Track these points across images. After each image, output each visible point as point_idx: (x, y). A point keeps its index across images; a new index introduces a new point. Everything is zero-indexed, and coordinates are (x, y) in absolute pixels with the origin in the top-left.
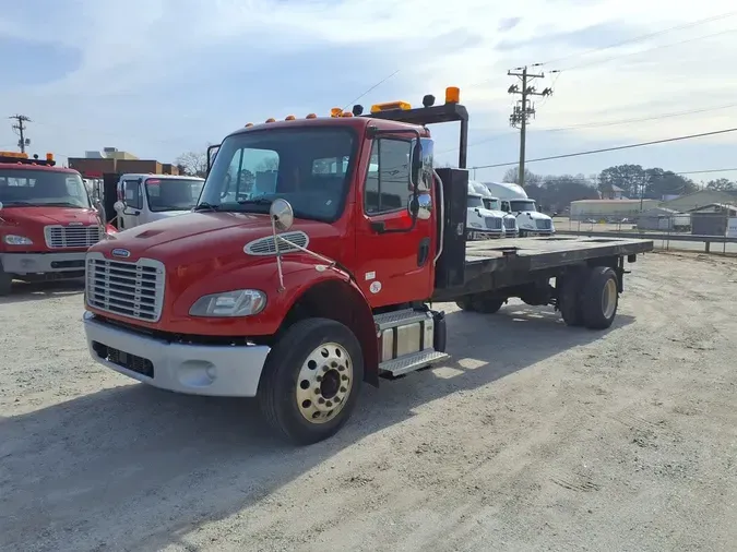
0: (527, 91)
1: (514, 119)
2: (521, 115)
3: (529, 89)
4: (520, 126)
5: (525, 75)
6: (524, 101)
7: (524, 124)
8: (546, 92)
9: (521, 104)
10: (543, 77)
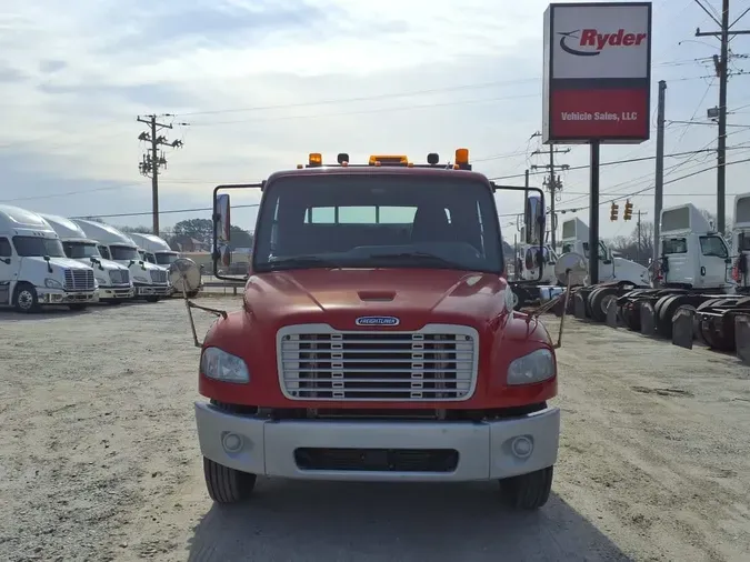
0: (157, 141)
1: (145, 167)
2: (152, 165)
3: (160, 138)
4: (151, 175)
5: (154, 124)
6: (155, 150)
7: (155, 174)
8: (176, 143)
9: (151, 152)
10: (171, 127)
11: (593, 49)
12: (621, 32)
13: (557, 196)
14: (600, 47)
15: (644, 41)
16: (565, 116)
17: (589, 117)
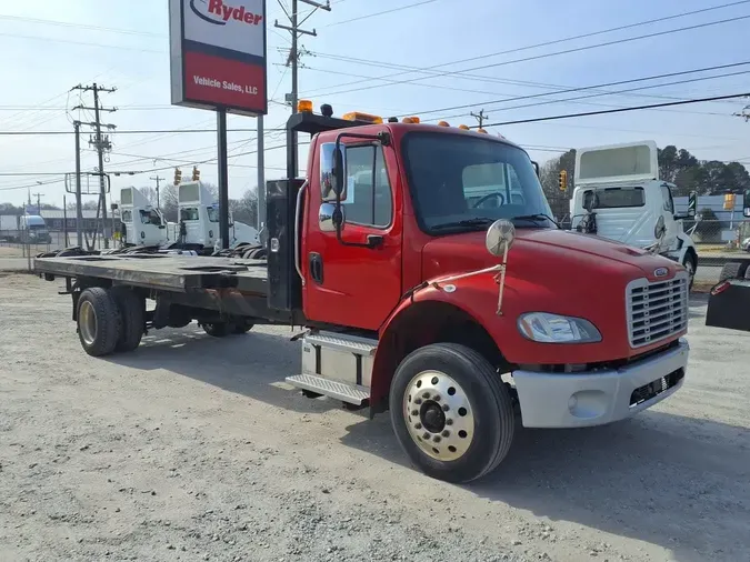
11: (220, 18)
12: (242, 8)
13: (105, 156)
14: (226, 19)
15: (261, 22)
16: (198, 80)
17: (217, 84)
